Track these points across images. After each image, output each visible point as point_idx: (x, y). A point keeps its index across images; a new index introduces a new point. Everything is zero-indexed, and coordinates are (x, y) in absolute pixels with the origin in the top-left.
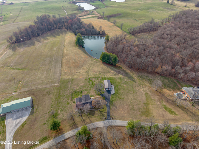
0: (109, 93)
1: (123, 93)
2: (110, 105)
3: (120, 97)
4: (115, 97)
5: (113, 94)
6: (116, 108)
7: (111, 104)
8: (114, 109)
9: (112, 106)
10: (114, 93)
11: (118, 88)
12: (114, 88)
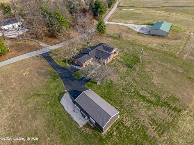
0: (75, 91)
1: (34, 118)
2: (55, 71)
3: (38, 99)
4: (54, 91)
5: (62, 94)
6: (38, 72)
7: (53, 73)
8: (41, 68)
9: (50, 71)
10: (59, 100)
11: (57, 130)
12: (71, 118)
